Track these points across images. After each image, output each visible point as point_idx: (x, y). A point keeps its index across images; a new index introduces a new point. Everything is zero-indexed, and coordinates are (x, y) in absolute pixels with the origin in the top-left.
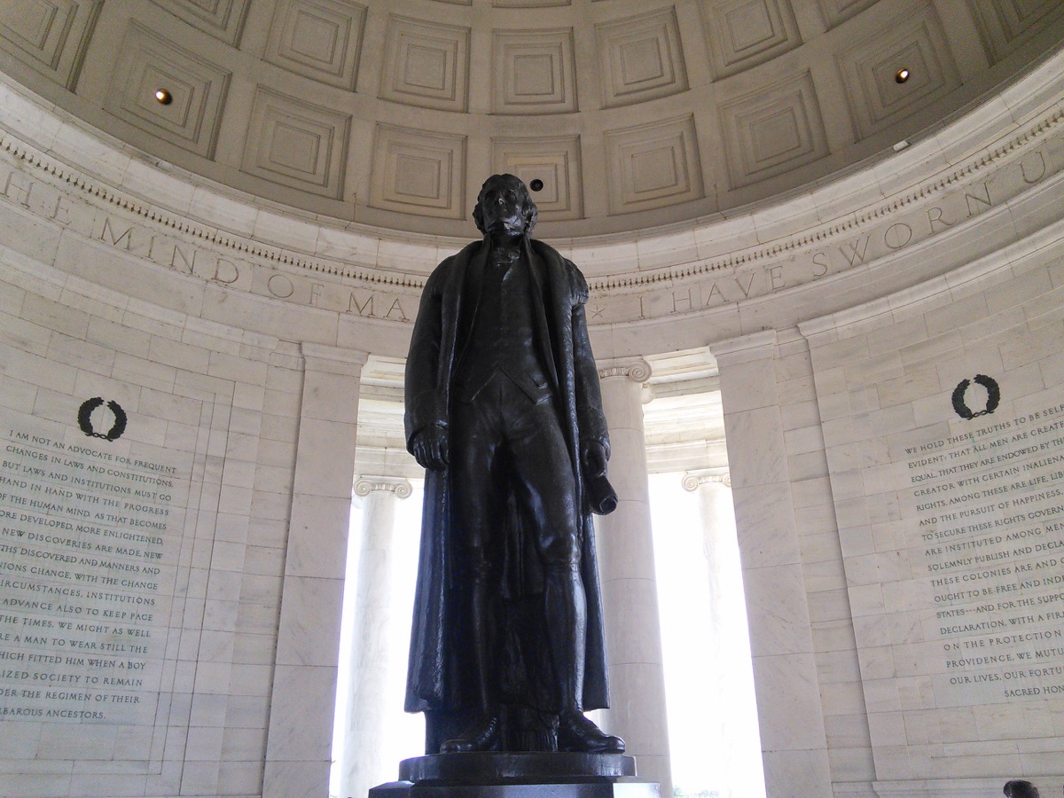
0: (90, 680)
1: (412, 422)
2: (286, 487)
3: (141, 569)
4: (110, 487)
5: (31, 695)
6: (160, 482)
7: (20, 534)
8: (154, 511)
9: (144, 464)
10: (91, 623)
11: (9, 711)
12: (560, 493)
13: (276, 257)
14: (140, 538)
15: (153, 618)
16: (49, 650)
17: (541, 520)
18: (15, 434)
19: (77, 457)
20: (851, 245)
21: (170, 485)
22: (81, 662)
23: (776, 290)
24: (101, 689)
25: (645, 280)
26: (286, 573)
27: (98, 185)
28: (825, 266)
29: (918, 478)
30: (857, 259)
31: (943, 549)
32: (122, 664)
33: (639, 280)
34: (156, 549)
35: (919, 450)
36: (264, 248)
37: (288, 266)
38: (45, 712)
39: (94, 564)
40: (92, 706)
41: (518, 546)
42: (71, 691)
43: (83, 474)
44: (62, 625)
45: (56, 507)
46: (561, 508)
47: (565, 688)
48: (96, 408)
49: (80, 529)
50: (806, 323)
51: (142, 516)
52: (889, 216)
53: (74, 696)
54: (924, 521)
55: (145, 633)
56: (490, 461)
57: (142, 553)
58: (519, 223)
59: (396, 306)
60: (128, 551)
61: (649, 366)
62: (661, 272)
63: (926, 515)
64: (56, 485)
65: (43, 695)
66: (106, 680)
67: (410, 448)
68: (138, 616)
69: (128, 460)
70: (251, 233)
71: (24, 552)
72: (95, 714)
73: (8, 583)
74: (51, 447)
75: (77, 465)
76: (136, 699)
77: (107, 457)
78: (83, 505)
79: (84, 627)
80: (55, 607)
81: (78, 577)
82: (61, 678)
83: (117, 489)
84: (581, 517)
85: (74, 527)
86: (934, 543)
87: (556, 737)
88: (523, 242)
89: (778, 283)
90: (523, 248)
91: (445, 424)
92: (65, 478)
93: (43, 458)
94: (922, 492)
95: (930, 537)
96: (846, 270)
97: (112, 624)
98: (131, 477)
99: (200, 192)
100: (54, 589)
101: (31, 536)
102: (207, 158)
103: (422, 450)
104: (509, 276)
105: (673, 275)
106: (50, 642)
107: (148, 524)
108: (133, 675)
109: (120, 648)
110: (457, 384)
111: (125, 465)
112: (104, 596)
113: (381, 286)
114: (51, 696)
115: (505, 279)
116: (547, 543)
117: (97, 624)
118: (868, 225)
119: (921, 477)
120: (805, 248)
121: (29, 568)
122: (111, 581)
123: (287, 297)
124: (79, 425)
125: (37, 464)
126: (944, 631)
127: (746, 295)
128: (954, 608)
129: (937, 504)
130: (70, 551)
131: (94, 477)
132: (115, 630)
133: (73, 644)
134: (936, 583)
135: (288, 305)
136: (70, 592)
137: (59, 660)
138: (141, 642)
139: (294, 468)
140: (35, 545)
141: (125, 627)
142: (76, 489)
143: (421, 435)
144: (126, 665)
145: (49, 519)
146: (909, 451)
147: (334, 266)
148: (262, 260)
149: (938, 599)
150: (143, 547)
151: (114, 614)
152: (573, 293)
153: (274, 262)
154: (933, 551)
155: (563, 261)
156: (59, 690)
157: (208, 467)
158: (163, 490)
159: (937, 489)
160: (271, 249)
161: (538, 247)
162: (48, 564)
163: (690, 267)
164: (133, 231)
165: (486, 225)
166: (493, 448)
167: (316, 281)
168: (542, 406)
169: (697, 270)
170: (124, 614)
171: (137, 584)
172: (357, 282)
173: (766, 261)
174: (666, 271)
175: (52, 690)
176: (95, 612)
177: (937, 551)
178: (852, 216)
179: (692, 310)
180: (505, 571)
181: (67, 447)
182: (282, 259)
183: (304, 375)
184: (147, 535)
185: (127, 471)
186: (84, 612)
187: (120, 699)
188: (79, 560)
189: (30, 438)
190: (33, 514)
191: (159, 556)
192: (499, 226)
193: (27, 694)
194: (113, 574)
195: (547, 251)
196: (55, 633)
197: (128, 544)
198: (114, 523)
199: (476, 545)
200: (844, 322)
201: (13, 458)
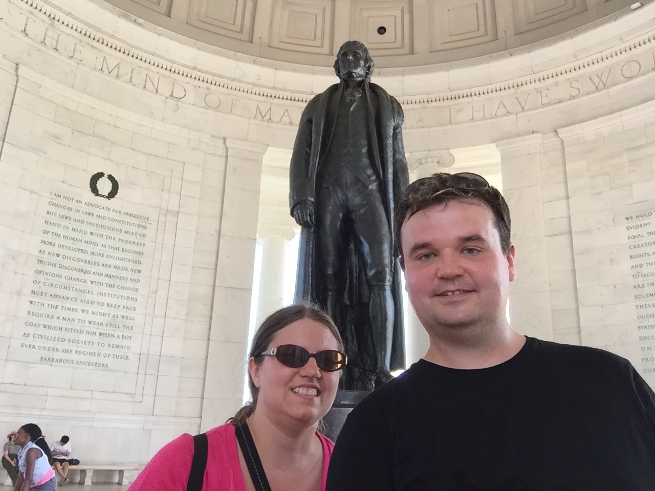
0: (100, 344)
1: (293, 199)
2: (216, 231)
3: (129, 279)
4: (109, 228)
5: (67, 351)
6: (139, 226)
7: (58, 255)
8: (136, 243)
9: (129, 214)
10: (99, 311)
11: (55, 360)
12: (381, 244)
13: (209, 82)
14: (128, 260)
15: (136, 309)
16: (77, 326)
17: (369, 261)
18: (53, 194)
19: (90, 209)
20: (597, 75)
21: (145, 228)
22: (95, 334)
23: (543, 106)
24: (106, 350)
25: (453, 97)
26: (217, 285)
27: (99, 35)
28: (579, 89)
29: (633, 237)
30: (601, 85)
31: (646, 285)
32: (118, 336)
33: (449, 97)
34: (138, 267)
35: (634, 218)
36: (202, 75)
37: (216, 88)
38: (75, 362)
39: (100, 275)
40: (102, 360)
41: (355, 274)
42: (89, 350)
43: (94, 220)
44: (83, 311)
45: (78, 239)
46: (381, 253)
47: (379, 357)
48: (100, 179)
49: (93, 253)
50: (563, 129)
51: (129, 247)
52: (625, 56)
53: (91, 354)
54: (634, 266)
55: (132, 318)
56: (339, 223)
57: (129, 269)
58: (362, 72)
59: (286, 114)
60: (121, 268)
61: (453, 157)
62: (465, 92)
63: (637, 261)
64: (78, 226)
65: (74, 352)
66: (109, 345)
67: (292, 214)
68: (128, 307)
69: (120, 212)
70: (194, 66)
71: (60, 266)
72: (103, 365)
73: (52, 284)
74: (74, 203)
75: (89, 214)
76: (127, 357)
77: (107, 209)
78: (94, 239)
79: (96, 313)
80: (79, 300)
81: (92, 282)
82: (84, 342)
83: (113, 229)
84: (393, 258)
85: (89, 252)
86: (640, 281)
87: (374, 385)
88: (364, 86)
89: (545, 101)
90: (364, 89)
91: (312, 200)
92: (83, 222)
93: (70, 209)
94: (635, 246)
95: (637, 276)
96: (593, 92)
97: (113, 312)
98: (122, 222)
99: (162, 39)
100: (78, 290)
101: (64, 257)
102: (165, 15)
103: (299, 216)
104: (355, 108)
105: (473, 94)
106: (76, 321)
107: (133, 252)
108: (125, 343)
109: (117, 326)
110: (320, 176)
111: (118, 214)
112: (107, 295)
113: (276, 101)
114: (78, 353)
115: (351, 109)
116: (371, 273)
117: (103, 311)
118: (611, 61)
119: (634, 236)
120: (565, 76)
121: (63, 276)
122: (111, 286)
123: (216, 109)
124: (90, 189)
125: (66, 213)
126: (641, 338)
127: (523, 108)
128: (650, 324)
129: (644, 255)
130: (87, 267)
131: (100, 221)
132: (114, 315)
133: (90, 323)
134: (639, 307)
135: (218, 113)
136: (87, 292)
137: (82, 332)
138: (129, 323)
139: (221, 219)
140: (66, 263)
141: (120, 314)
142: (89, 229)
143: (298, 206)
144: (121, 336)
145: (74, 247)
146: (627, 219)
147: (246, 87)
148: (200, 83)
149: (639, 317)
150: (130, 265)
151: (113, 306)
152: (394, 118)
153: (208, 85)
154: (639, 286)
155: (389, 97)
156: (83, 350)
157: (168, 217)
158: (141, 231)
159: (644, 245)
160: (206, 77)
161: (374, 88)
162: (75, 274)
163: (485, 89)
164: (120, 64)
165: (341, 74)
166: (341, 215)
167: (234, 97)
168: (371, 190)
169: (490, 91)
170: (119, 306)
171: (127, 288)
172: (261, 98)
173: (538, 85)
174: (468, 91)
175: (78, 349)
176: (102, 304)
177: (641, 286)
178: (600, 55)
179: (485, 118)
180: (347, 289)
181: (83, 203)
182: (214, 83)
183: (227, 160)
184: (131, 258)
185: (120, 219)
186: (96, 304)
187: (117, 357)
188: (92, 273)
189: (62, 197)
190: (64, 244)
191: (139, 271)
192: (350, 74)
193: (64, 351)
194: (112, 282)
195: (379, 91)
196: (79, 315)
197: (120, 264)
198: (112, 250)
199: (329, 272)
200: (589, 130)
201: (53, 209)
